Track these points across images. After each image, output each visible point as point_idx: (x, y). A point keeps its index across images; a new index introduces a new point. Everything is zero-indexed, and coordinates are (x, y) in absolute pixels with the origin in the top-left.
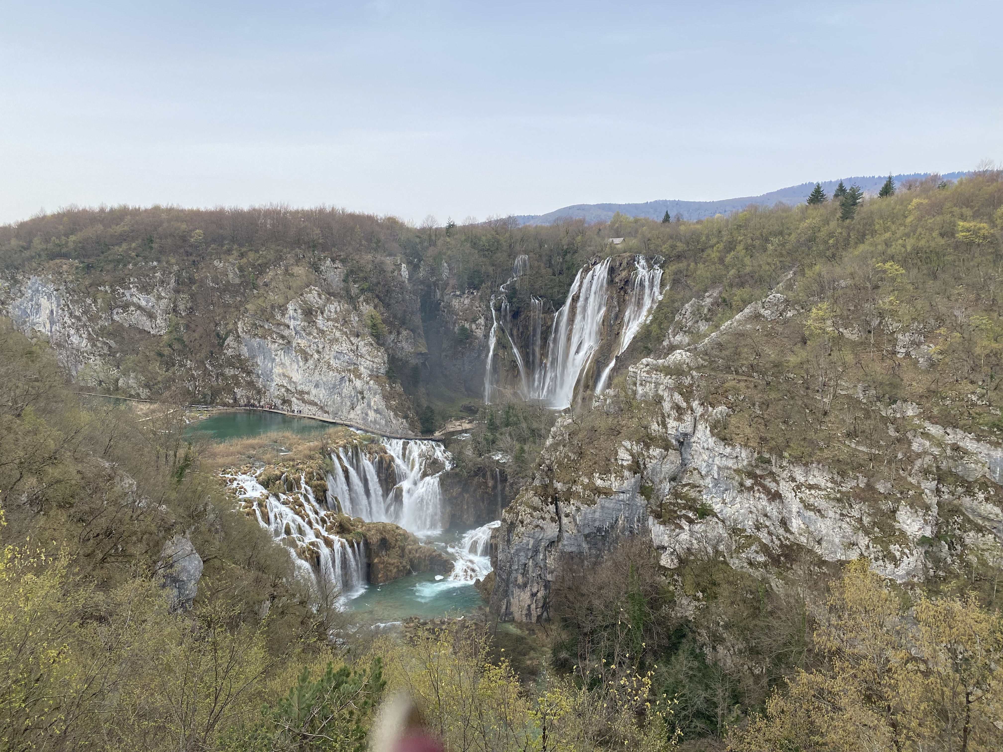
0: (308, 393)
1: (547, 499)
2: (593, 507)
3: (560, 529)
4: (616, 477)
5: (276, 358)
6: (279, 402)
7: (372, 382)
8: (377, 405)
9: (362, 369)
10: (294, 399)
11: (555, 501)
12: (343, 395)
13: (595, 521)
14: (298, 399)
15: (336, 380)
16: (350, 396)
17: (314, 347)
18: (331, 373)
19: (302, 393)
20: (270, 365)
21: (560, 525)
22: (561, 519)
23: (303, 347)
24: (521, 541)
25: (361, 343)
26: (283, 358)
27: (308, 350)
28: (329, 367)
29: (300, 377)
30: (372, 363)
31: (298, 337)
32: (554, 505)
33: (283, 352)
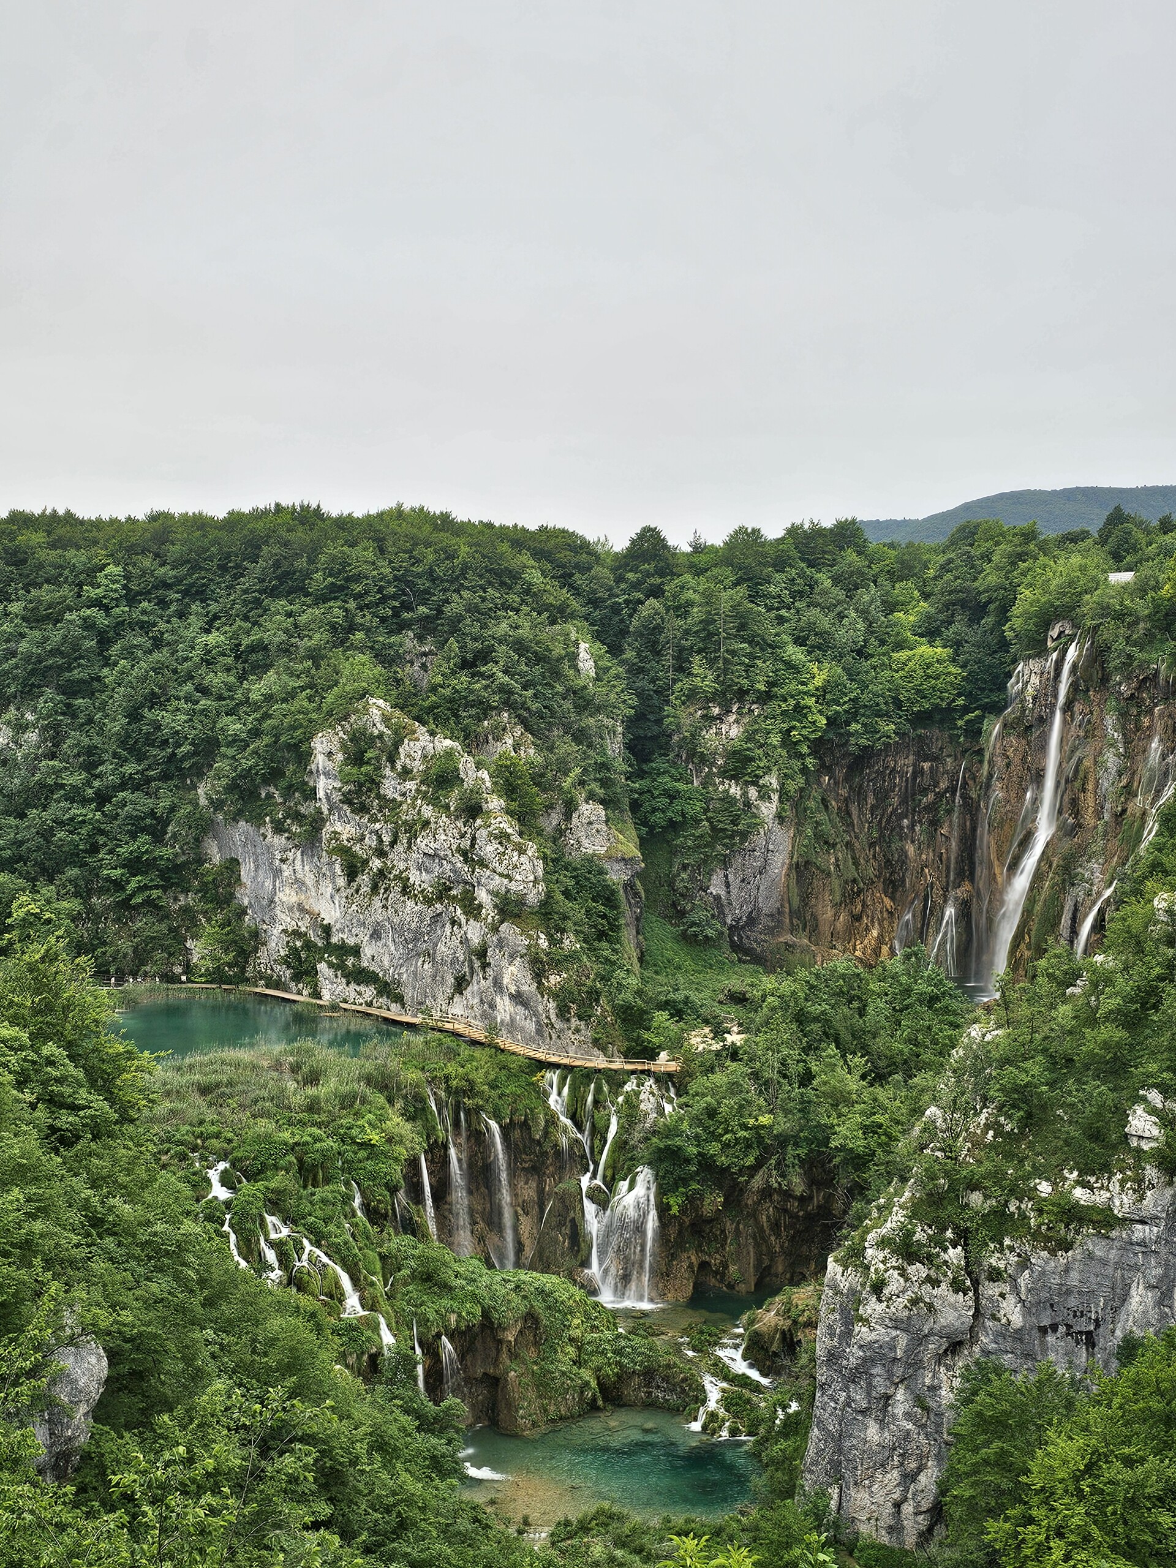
0: (356, 951)
1: (942, 1231)
2: (1062, 1258)
3: (977, 1310)
4: (1122, 1183)
5: (284, 867)
7: (505, 927)
8: (516, 982)
9: (483, 896)
10: (322, 967)
11: (963, 1237)
12: (438, 958)
13: (1068, 1292)
14: (331, 965)
15: (421, 921)
16: (455, 960)
17: (371, 841)
18: (410, 904)
19: (341, 950)
20: (268, 884)
21: (977, 1300)
22: (978, 1284)
23: (345, 843)
24: (877, 1338)
25: (482, 834)
26: (300, 866)
27: (357, 848)
28: (406, 889)
29: (338, 914)
30: (506, 881)
31: (336, 817)
32: (960, 1248)
33: (299, 853)
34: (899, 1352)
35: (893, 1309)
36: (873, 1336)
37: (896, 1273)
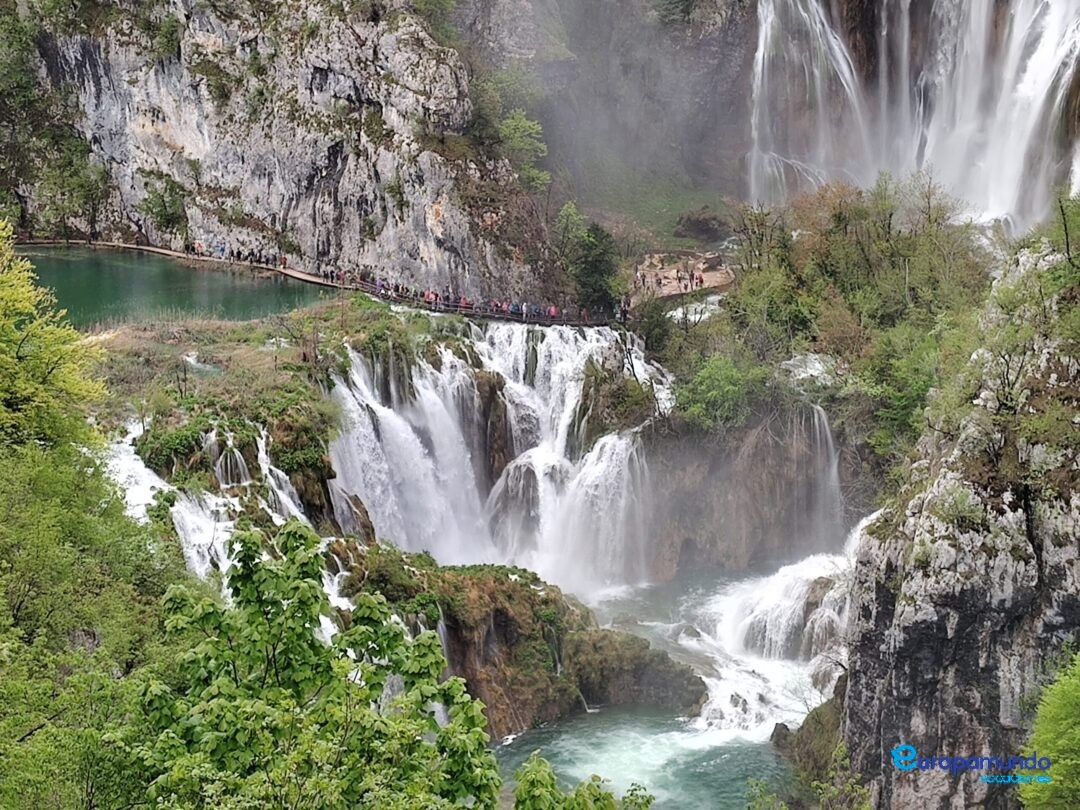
0: (234, 193)
1: (998, 493)
3: (1040, 579)
5: (135, 90)
6: (149, 222)
7: (424, 157)
9: (392, 117)
10: (193, 212)
11: (1025, 498)
12: (341, 198)
14: (205, 211)
15: (316, 153)
18: (300, 131)
19: (216, 191)
20: (115, 112)
21: (1040, 569)
22: (1041, 550)
23: (211, 57)
24: (925, 617)
25: (387, 42)
26: (154, 89)
27: (226, 63)
28: (295, 113)
29: (208, 147)
30: (422, 99)
31: (197, 25)
32: (1020, 511)
33: (152, 72)
34: (949, 631)
35: (943, 585)
36: (920, 617)
37: (946, 542)
